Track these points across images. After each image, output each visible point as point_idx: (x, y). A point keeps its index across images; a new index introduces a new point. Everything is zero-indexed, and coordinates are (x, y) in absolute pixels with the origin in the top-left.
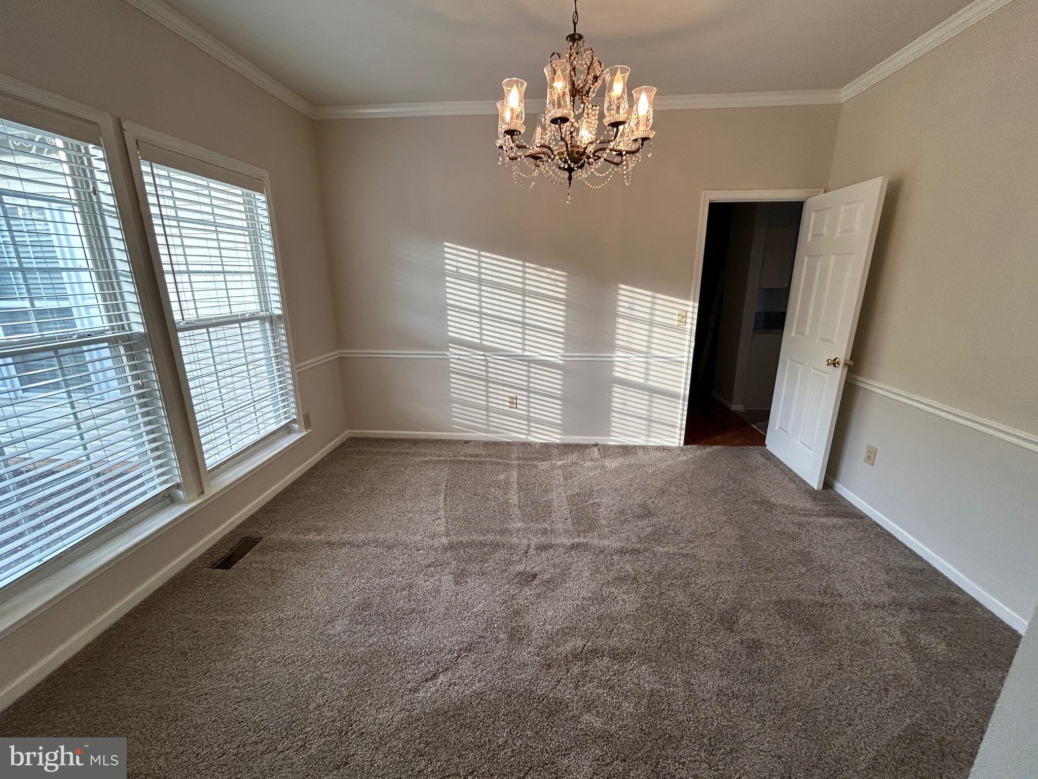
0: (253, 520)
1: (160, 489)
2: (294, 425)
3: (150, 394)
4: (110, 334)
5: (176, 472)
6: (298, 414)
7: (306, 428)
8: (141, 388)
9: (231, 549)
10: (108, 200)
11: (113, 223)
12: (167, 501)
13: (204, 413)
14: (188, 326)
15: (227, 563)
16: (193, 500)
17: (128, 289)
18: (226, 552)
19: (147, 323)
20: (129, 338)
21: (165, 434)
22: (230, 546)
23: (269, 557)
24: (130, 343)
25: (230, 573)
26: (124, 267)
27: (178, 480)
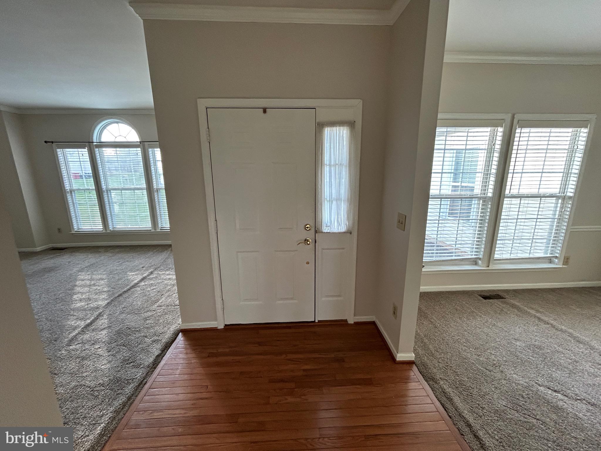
0: (507, 291)
1: (473, 257)
2: (555, 259)
3: (484, 220)
4: (479, 196)
5: (482, 253)
6: (561, 254)
7: (563, 264)
8: (482, 217)
9: (490, 295)
10: (498, 147)
11: (496, 155)
12: (474, 263)
13: (503, 234)
14: (511, 196)
15: (485, 298)
16: (483, 267)
17: (492, 179)
18: (487, 294)
19: (494, 193)
20: (485, 198)
21: (483, 237)
22: (491, 294)
23: (504, 306)
24: (485, 199)
25: (484, 301)
26: (494, 171)
27: (481, 257)
